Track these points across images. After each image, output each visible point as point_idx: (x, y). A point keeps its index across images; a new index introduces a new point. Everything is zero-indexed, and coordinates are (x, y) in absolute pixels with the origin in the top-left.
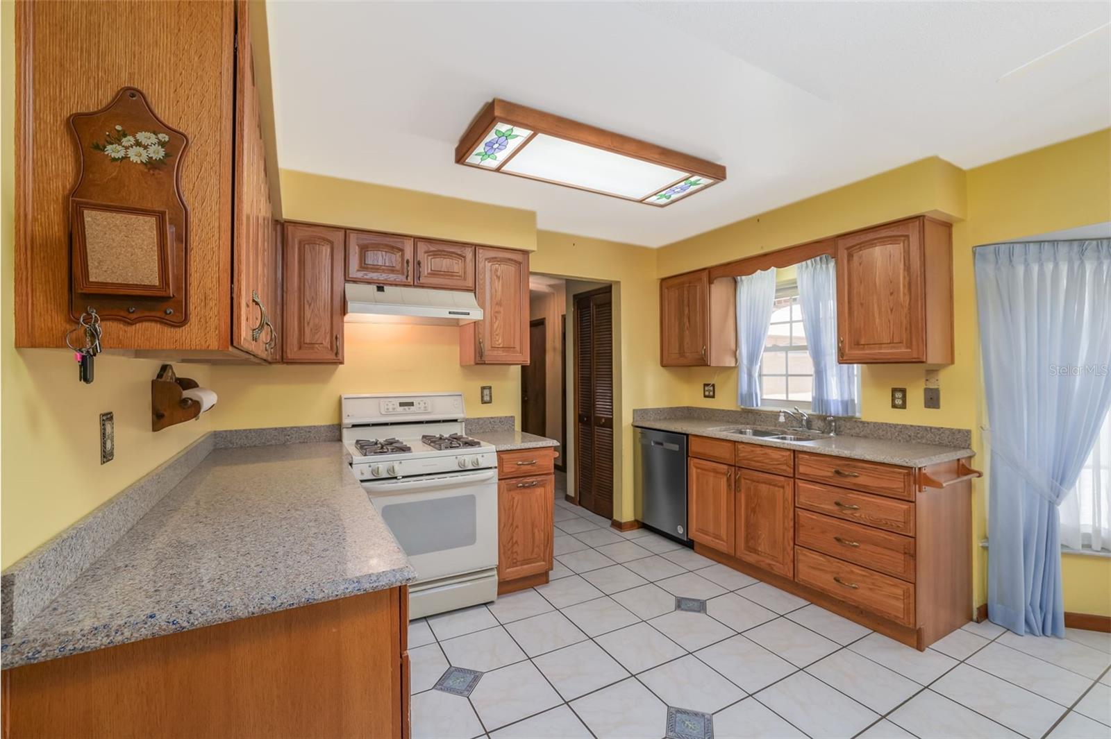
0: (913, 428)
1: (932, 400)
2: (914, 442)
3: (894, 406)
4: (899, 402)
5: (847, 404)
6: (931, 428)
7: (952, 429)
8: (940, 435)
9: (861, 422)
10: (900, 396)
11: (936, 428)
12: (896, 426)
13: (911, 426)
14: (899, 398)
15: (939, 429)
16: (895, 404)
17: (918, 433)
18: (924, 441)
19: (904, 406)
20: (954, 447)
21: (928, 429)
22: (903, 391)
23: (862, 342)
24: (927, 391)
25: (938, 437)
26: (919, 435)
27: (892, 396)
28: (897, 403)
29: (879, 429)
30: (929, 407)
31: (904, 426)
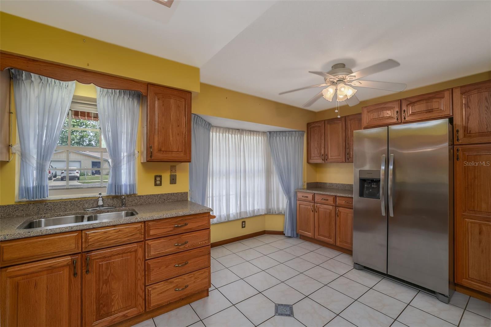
0: (166, 195)
1: (173, 180)
2: (166, 202)
3: (156, 185)
4: (158, 182)
5: (132, 187)
6: (173, 193)
7: (182, 193)
8: (177, 196)
9: (139, 196)
10: (159, 179)
11: (175, 193)
12: (157, 195)
13: (165, 194)
14: (158, 181)
15: (177, 193)
16: (156, 183)
17: (168, 197)
18: (171, 201)
19: (160, 184)
20: (183, 201)
21: (173, 194)
22: (160, 177)
23: (163, 150)
24: (171, 176)
25: (176, 197)
26: (168, 198)
27: (155, 180)
28: (157, 183)
29: (149, 199)
30: (172, 184)
31: (162, 195)
